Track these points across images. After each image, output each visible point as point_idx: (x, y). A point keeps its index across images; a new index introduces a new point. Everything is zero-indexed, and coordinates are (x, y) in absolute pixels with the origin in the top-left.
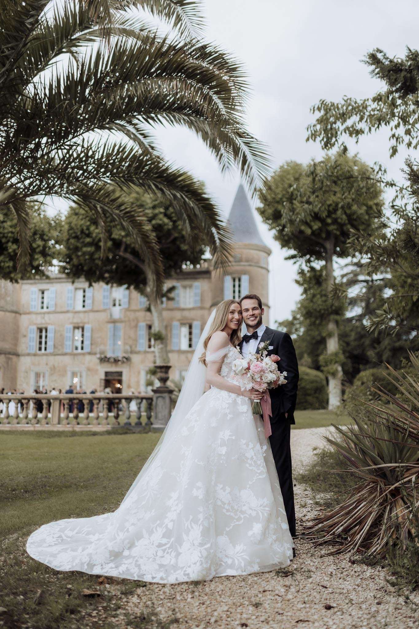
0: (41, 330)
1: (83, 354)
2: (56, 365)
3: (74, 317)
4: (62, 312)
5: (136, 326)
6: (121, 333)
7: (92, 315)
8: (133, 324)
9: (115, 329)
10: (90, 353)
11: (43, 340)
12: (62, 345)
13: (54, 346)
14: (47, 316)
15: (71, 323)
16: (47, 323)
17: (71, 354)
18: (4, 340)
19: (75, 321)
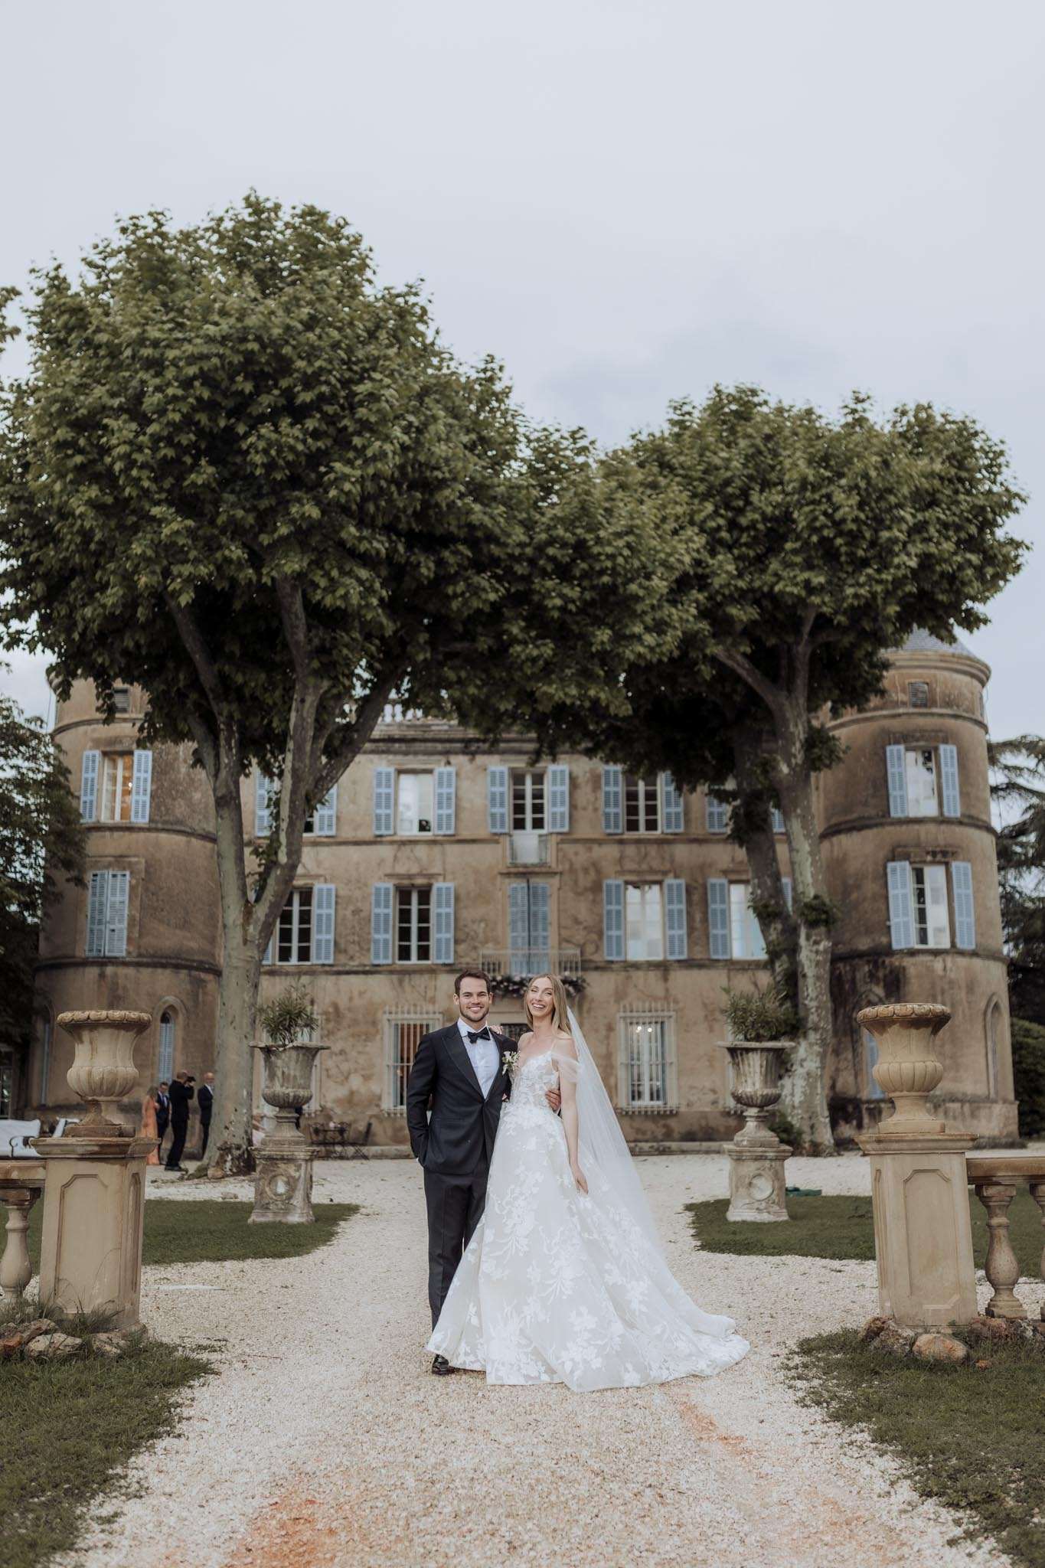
1: (432, 971)
2: (343, 1003)
3: (395, 858)
4: (356, 843)
5: (596, 888)
6: (550, 909)
7: (453, 850)
8: (585, 881)
9: (532, 894)
11: (295, 926)
12: (364, 944)
13: (336, 943)
15: (389, 876)
16: (309, 876)
17: (391, 971)
18: (185, 925)
19: (401, 869)
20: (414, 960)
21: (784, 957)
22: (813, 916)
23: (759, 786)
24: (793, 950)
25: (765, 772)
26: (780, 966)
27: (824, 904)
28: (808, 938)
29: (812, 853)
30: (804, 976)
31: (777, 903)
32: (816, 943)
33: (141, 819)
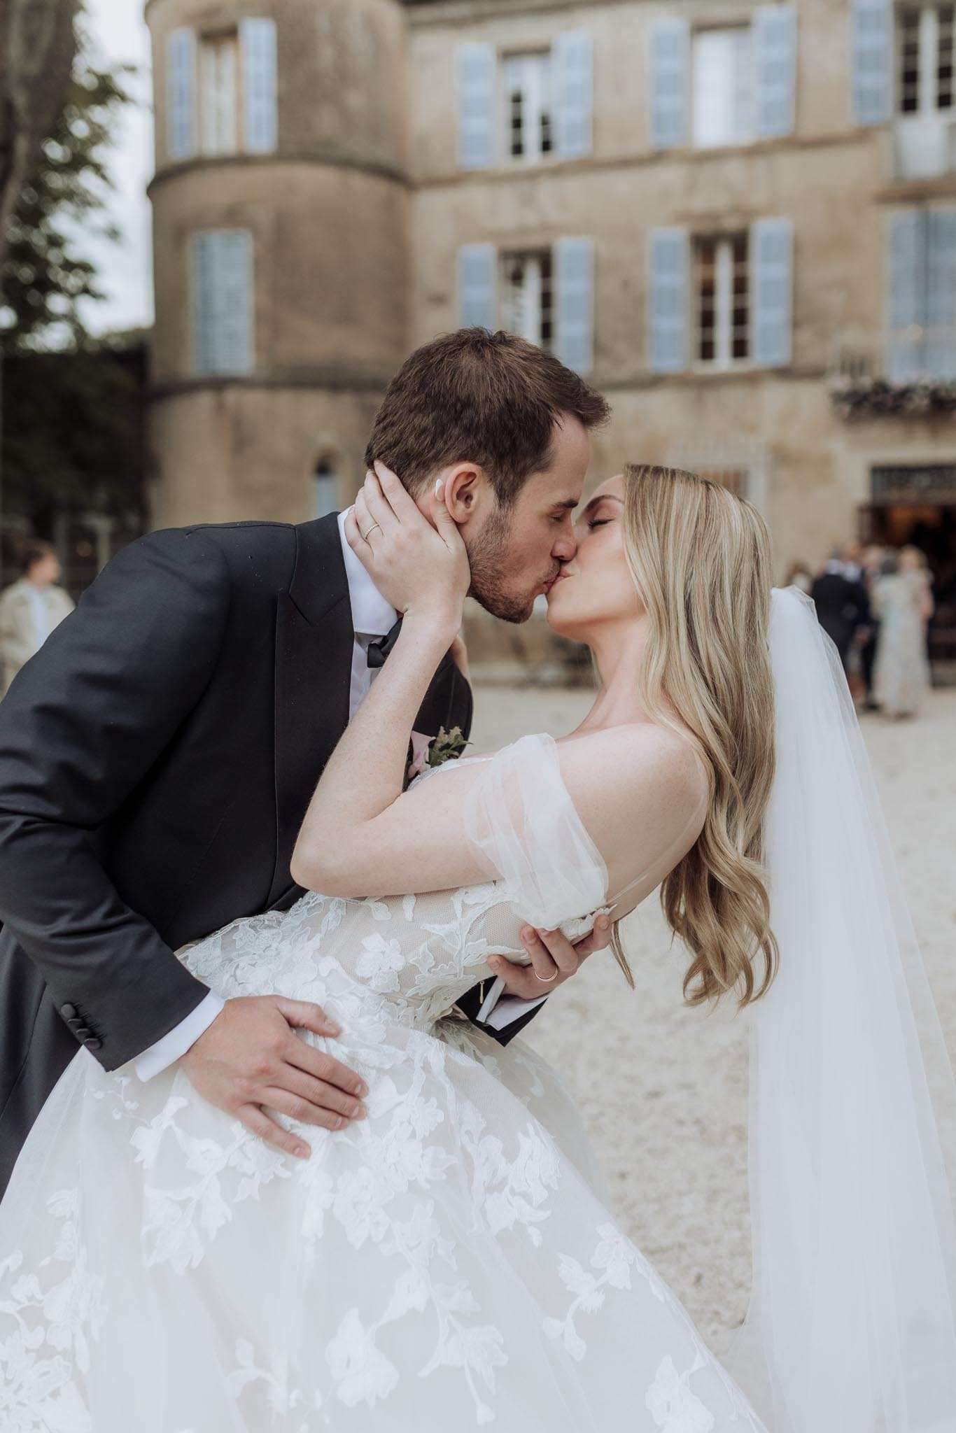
0: (515, 263)
1: (752, 379)
3: (691, 187)
4: (625, 163)
7: (790, 165)
10: (785, 373)
12: (637, 336)
13: (595, 341)
14: (546, 191)
15: (681, 217)
16: (546, 228)
18: (346, 317)
19: (701, 202)
20: (724, 361)
33: (262, 141)
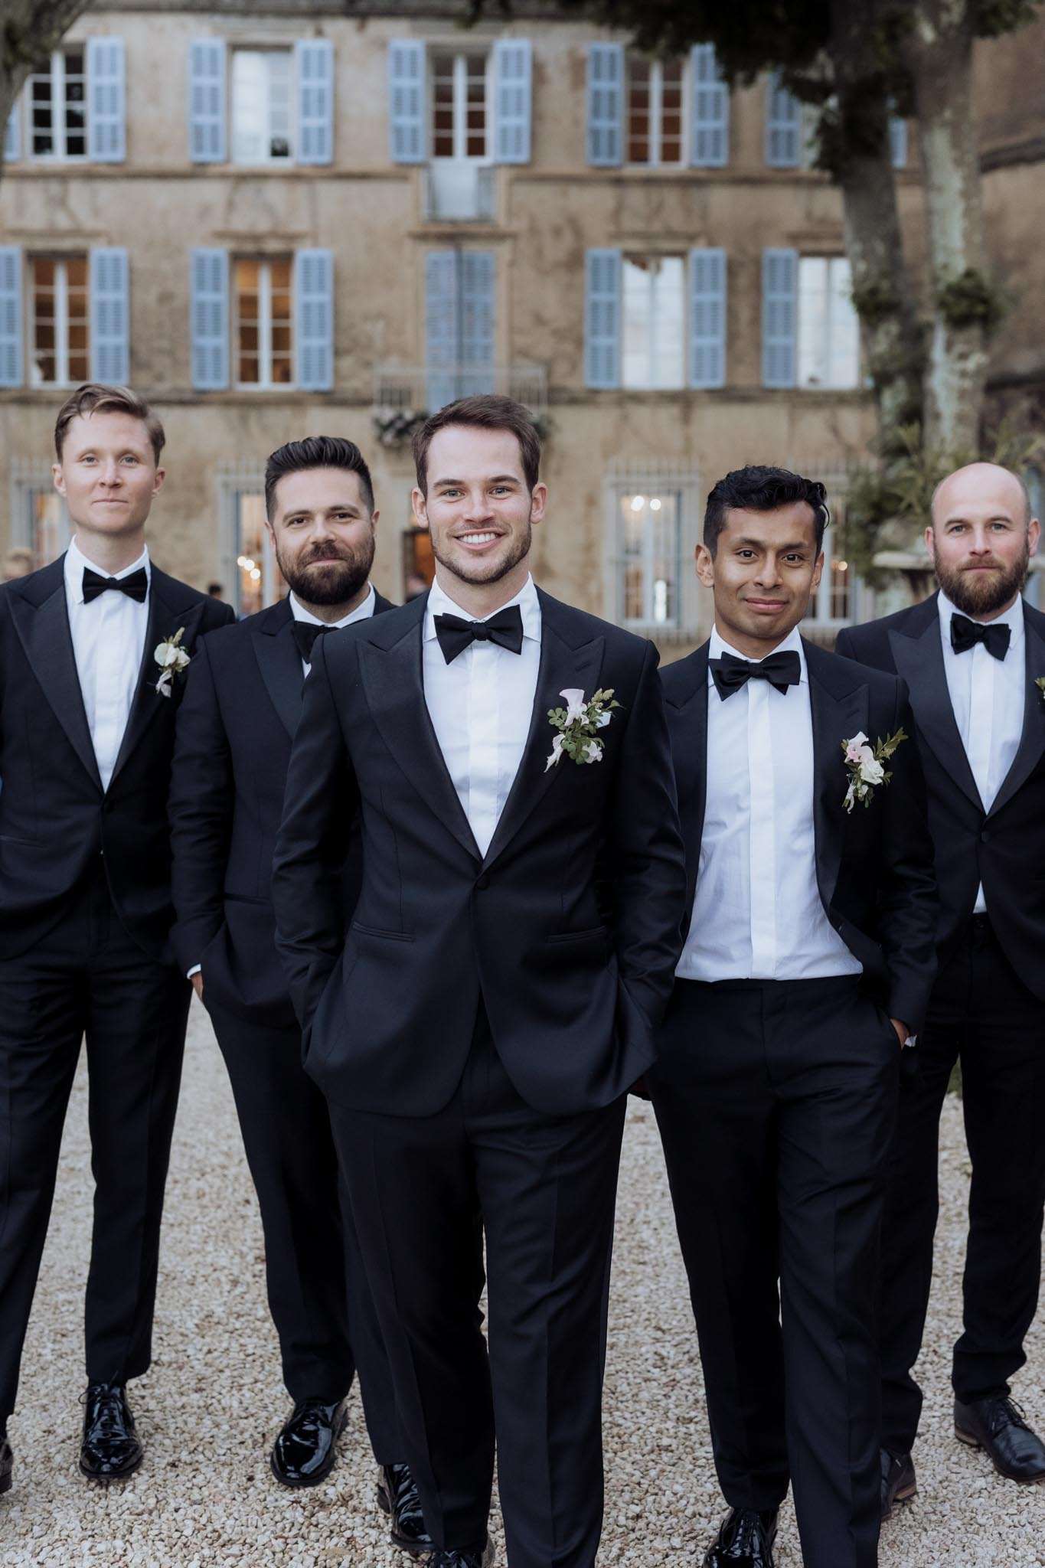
0: (42, 265)
1: (296, 402)
3: (231, 205)
4: (164, 175)
5: (575, 261)
6: (497, 298)
7: (330, 193)
8: (557, 250)
9: (466, 272)
10: (327, 399)
11: (61, 322)
12: (176, 351)
13: (132, 353)
14: (77, 192)
15: (221, 235)
17: (228, 401)
19: (240, 223)
20: (266, 383)
21: (901, 384)
22: (962, 307)
23: (881, 66)
24: (917, 370)
25: (892, 38)
26: (892, 399)
27: (980, 287)
28: (949, 346)
29: (966, 195)
30: (937, 416)
31: (893, 287)
32: (963, 357)
